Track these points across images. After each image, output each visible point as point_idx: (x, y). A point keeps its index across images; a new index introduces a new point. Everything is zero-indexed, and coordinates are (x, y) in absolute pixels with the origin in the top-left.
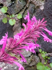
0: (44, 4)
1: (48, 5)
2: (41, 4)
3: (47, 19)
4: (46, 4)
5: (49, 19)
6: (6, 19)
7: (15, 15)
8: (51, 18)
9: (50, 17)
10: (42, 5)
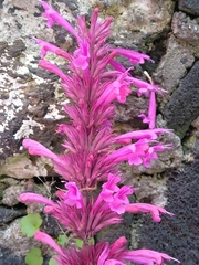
0: (165, 188)
1: (181, 190)
2: (155, 192)
3: (184, 236)
4: (172, 189)
5: (191, 234)
6: (39, 252)
7: (68, 235)
8: (196, 231)
9: (193, 228)
10: (159, 194)
